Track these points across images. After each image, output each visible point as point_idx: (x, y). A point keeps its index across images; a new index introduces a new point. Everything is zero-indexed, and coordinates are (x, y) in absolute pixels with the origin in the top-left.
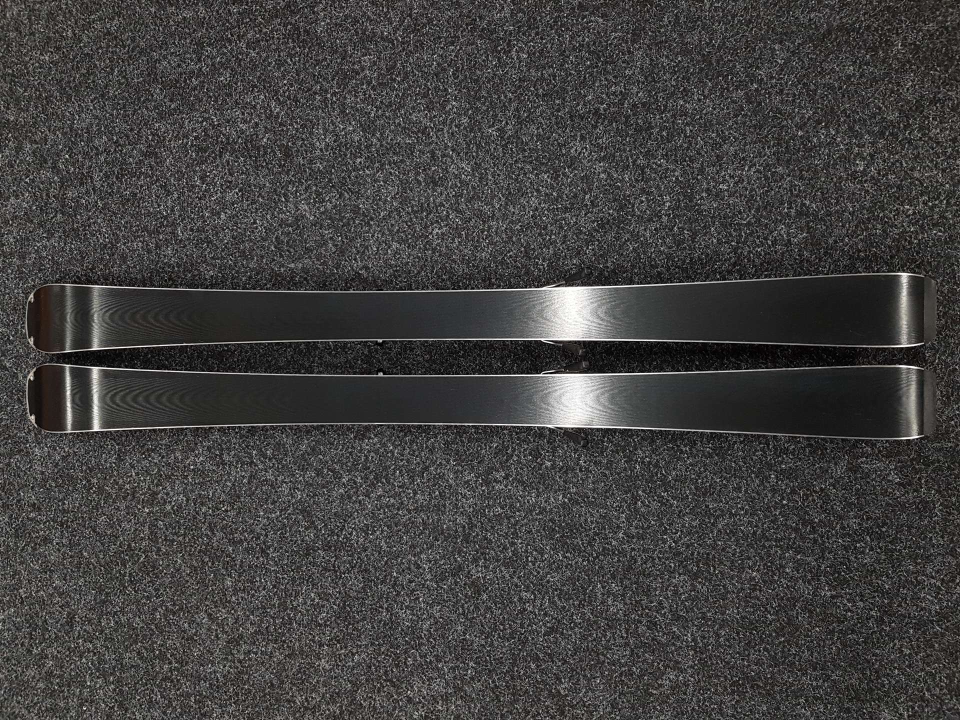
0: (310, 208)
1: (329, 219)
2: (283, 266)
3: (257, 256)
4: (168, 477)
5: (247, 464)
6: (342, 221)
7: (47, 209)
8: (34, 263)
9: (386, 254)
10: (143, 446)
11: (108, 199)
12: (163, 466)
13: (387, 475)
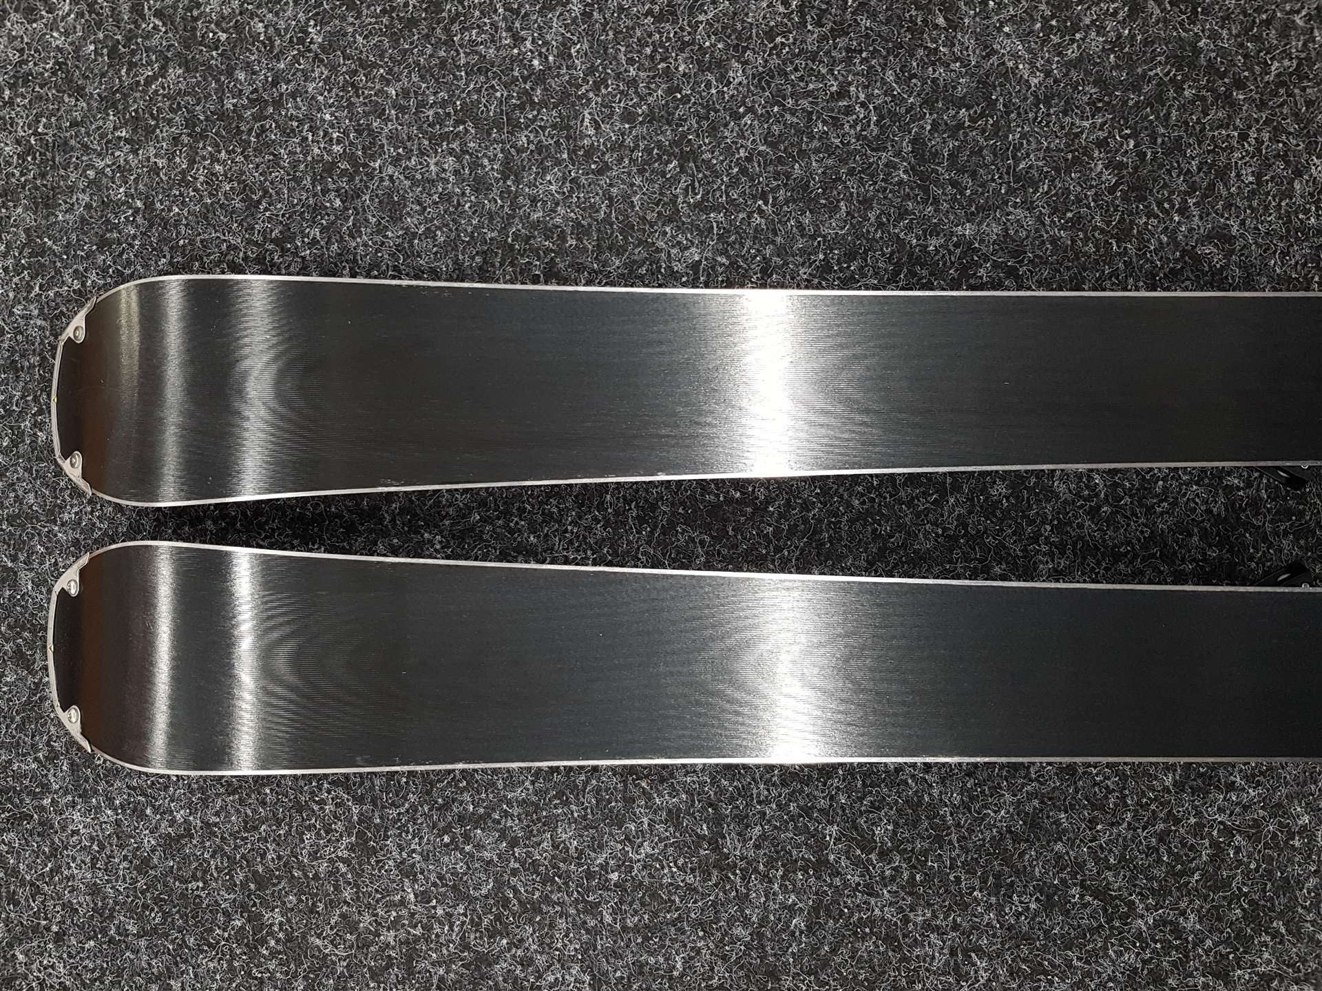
0: (1030, 50)
1: (1095, 83)
2: (935, 231)
3: (849, 200)
4: (531, 908)
5: (805, 870)
6: (1136, 88)
7: (133, 53)
8: (83, 220)
9: (1289, 193)
10: (446, 806)
11: (343, 18)
12: (514, 872)
13: (1292, 909)
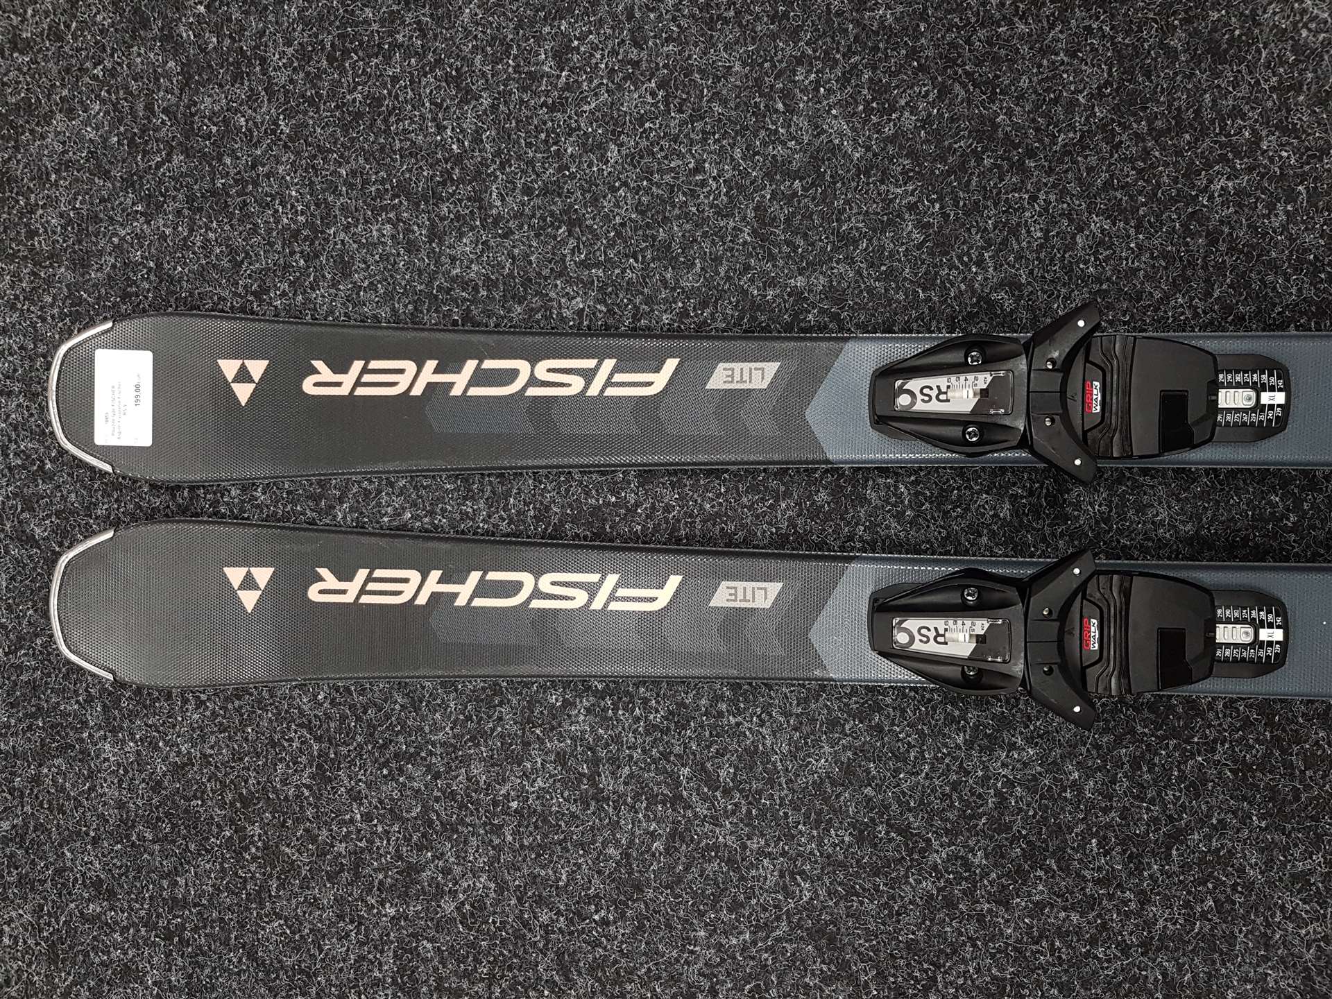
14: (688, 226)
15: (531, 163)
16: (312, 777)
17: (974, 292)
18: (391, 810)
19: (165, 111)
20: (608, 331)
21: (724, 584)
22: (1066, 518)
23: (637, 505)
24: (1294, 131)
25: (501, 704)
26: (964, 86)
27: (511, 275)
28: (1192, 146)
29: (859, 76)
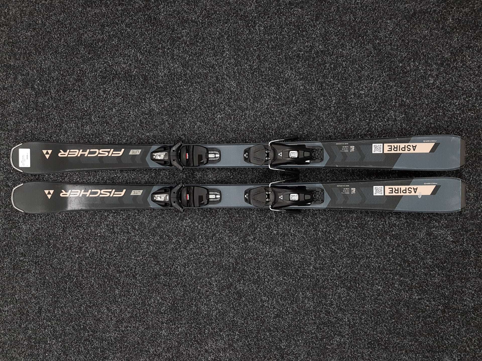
14: (128, 124)
15: (99, 112)
16: (62, 231)
17: (178, 136)
18: (77, 237)
19: (32, 102)
20: (114, 144)
21: (133, 191)
22: (194, 177)
23: (120, 177)
24: (231, 106)
25: (96, 215)
26: (175, 98)
27: (96, 133)
28: (214, 109)
29: (157, 96)
